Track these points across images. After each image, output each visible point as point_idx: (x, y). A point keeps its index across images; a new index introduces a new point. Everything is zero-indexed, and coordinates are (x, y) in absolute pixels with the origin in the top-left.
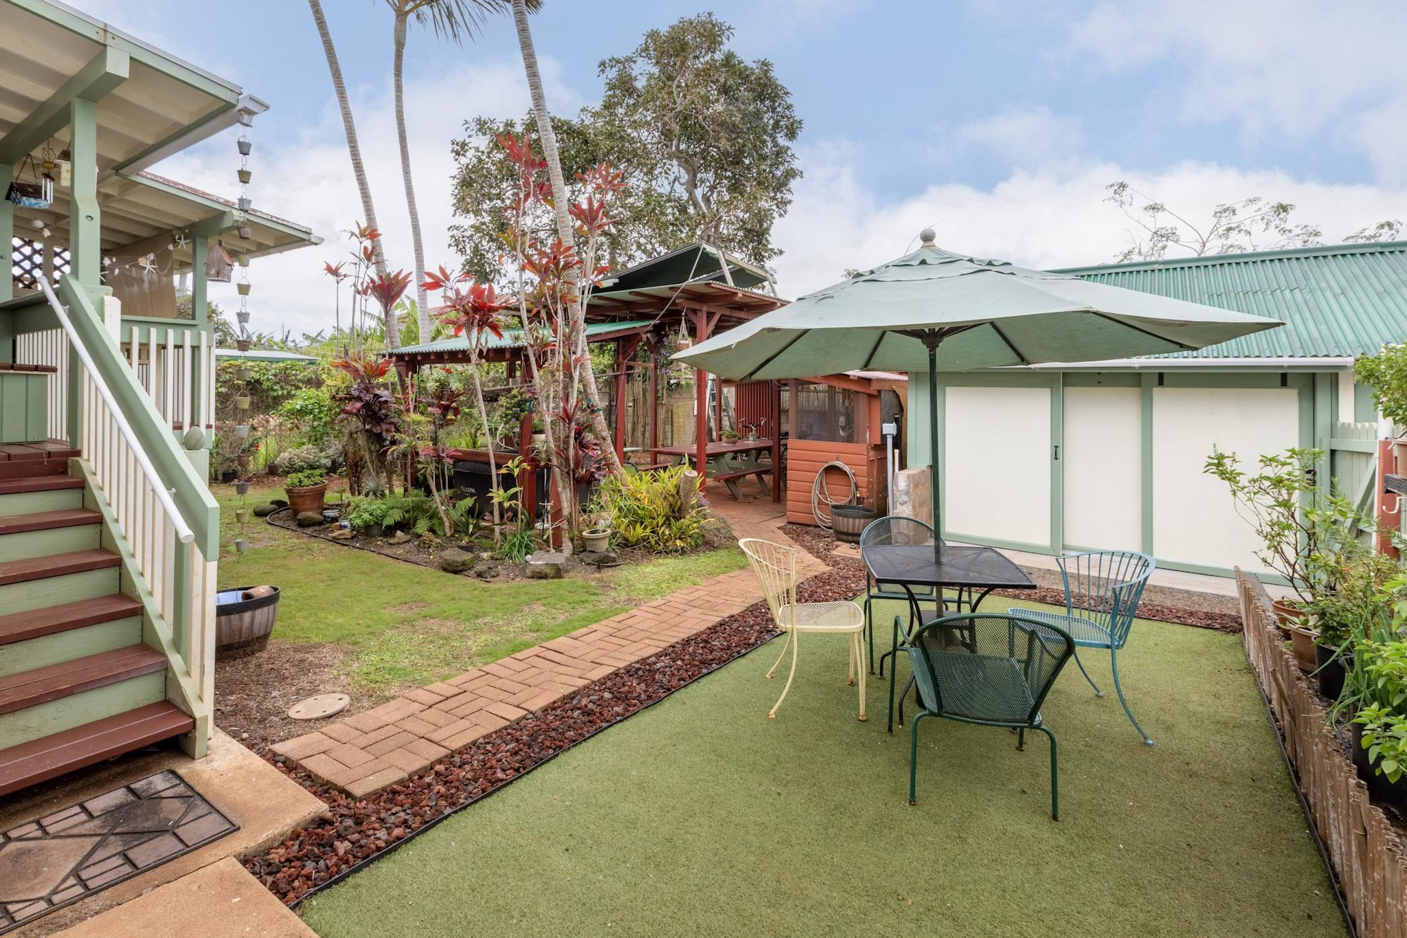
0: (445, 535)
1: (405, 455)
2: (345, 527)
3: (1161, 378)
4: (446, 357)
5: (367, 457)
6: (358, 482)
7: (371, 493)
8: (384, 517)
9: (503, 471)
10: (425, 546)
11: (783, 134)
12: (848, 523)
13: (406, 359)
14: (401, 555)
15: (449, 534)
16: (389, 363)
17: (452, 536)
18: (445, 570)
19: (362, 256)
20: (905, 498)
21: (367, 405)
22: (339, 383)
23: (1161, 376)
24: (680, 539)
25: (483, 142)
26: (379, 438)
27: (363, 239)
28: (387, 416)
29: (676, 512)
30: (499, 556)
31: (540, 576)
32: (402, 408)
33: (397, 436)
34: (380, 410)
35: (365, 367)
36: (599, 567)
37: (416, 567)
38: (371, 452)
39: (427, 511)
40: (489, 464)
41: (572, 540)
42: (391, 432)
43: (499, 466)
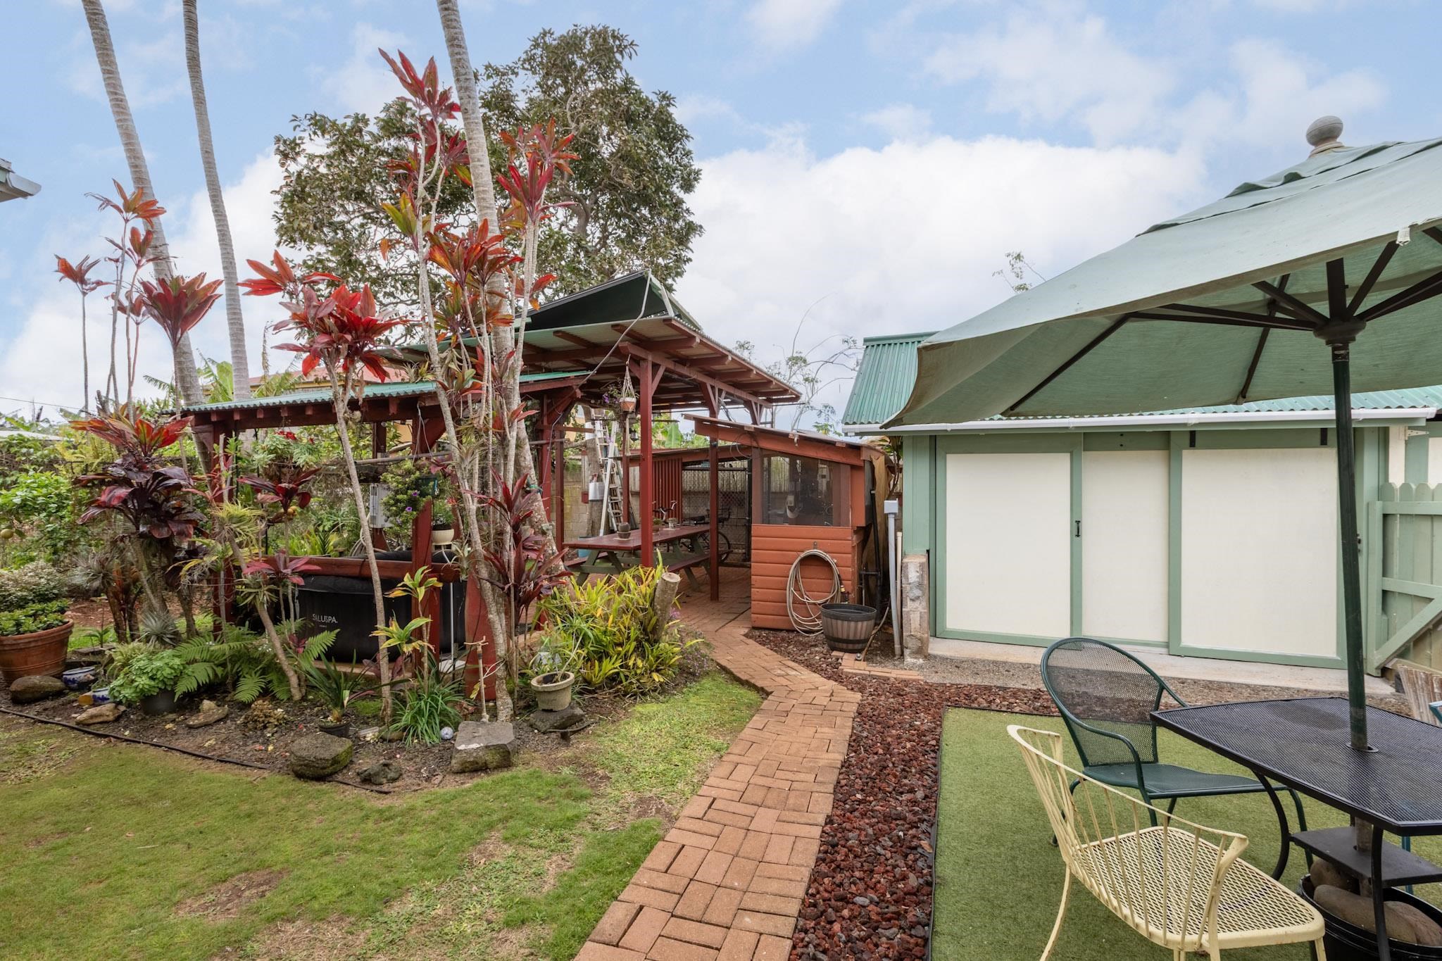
0: (291, 698)
1: (213, 572)
2: (104, 699)
3: (1193, 437)
4: (284, 414)
5: (144, 576)
6: (131, 618)
7: (153, 638)
8: (176, 679)
9: (397, 593)
10: (256, 726)
11: (677, 184)
12: (849, 627)
13: (214, 419)
14: (212, 748)
15: (297, 697)
16: (183, 424)
17: (304, 699)
18: (300, 776)
19: (128, 245)
20: (917, 592)
21: (140, 493)
22: (89, 457)
23: (1193, 434)
24: (658, 671)
25: (319, 146)
26: (166, 547)
27: (130, 215)
28: (180, 510)
29: (650, 634)
30: (395, 735)
31: (475, 768)
32: (209, 494)
33: (199, 542)
34: (167, 500)
35: (137, 430)
36: (565, 737)
37: (243, 772)
38: (151, 569)
39: (257, 661)
40: (369, 579)
41: (511, 693)
42: (188, 535)
43: (388, 584)
